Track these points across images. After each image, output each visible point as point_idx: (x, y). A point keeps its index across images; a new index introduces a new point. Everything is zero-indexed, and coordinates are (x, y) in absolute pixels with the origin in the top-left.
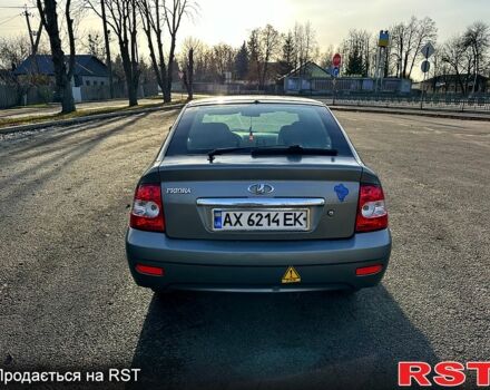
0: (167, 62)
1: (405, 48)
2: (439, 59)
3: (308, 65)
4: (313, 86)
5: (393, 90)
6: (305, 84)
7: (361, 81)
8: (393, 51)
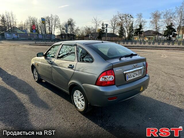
1: (51, 24)
2: (61, 29)
3: (14, 28)
4: (19, 36)
5: (49, 39)
6: (15, 36)
7: (38, 35)
8: (47, 25)
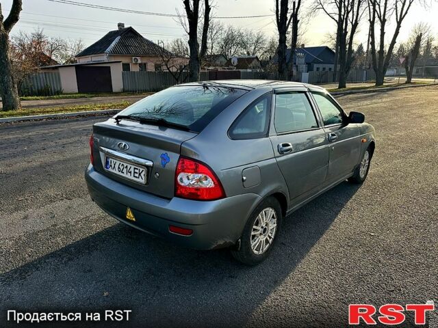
0: (386, 49)
